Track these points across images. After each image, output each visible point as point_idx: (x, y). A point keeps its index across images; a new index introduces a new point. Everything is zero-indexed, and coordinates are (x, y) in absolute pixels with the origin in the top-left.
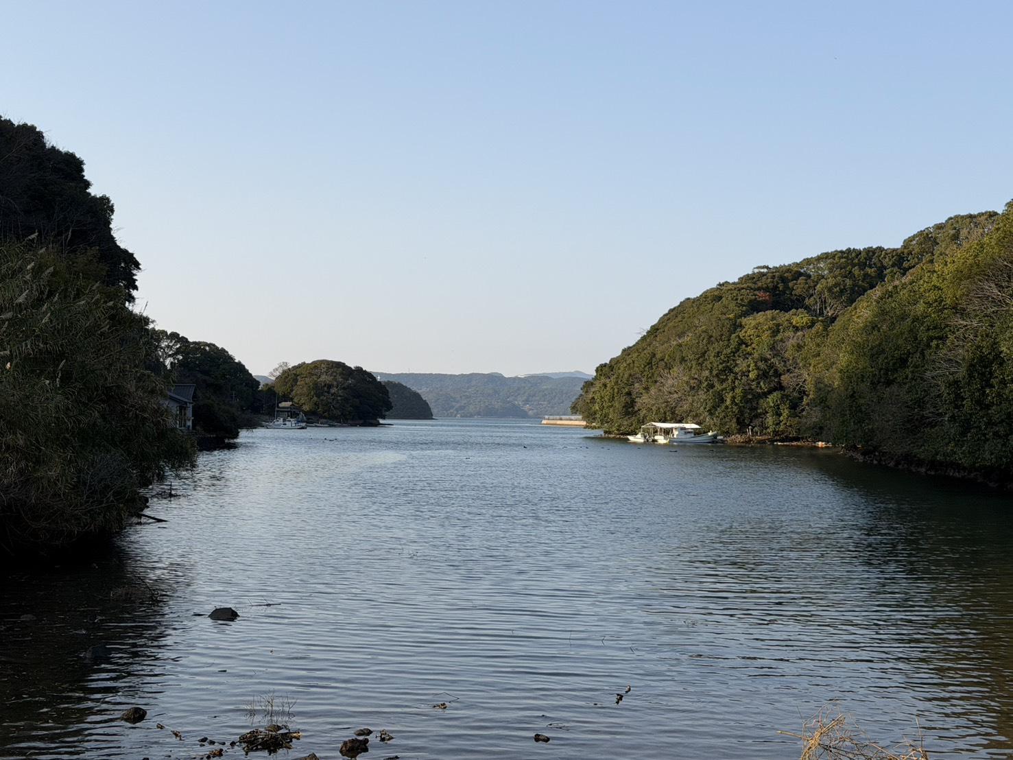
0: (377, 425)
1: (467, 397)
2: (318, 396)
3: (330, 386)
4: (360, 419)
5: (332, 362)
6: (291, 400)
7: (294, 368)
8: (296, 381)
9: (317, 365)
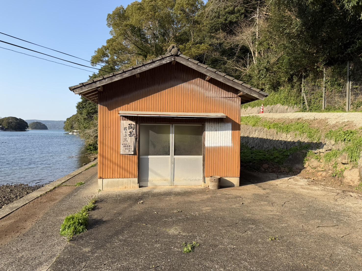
0: (25, 131)
1: (59, 125)
2: (9, 124)
3: (12, 122)
4: (20, 129)
5: (13, 117)
6: (2, 125)
7: (3, 118)
8: (3, 121)
9: (9, 118)
